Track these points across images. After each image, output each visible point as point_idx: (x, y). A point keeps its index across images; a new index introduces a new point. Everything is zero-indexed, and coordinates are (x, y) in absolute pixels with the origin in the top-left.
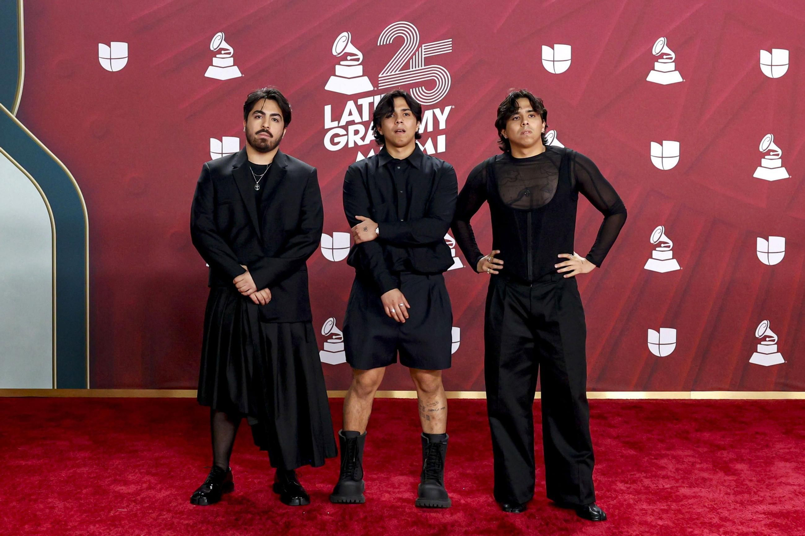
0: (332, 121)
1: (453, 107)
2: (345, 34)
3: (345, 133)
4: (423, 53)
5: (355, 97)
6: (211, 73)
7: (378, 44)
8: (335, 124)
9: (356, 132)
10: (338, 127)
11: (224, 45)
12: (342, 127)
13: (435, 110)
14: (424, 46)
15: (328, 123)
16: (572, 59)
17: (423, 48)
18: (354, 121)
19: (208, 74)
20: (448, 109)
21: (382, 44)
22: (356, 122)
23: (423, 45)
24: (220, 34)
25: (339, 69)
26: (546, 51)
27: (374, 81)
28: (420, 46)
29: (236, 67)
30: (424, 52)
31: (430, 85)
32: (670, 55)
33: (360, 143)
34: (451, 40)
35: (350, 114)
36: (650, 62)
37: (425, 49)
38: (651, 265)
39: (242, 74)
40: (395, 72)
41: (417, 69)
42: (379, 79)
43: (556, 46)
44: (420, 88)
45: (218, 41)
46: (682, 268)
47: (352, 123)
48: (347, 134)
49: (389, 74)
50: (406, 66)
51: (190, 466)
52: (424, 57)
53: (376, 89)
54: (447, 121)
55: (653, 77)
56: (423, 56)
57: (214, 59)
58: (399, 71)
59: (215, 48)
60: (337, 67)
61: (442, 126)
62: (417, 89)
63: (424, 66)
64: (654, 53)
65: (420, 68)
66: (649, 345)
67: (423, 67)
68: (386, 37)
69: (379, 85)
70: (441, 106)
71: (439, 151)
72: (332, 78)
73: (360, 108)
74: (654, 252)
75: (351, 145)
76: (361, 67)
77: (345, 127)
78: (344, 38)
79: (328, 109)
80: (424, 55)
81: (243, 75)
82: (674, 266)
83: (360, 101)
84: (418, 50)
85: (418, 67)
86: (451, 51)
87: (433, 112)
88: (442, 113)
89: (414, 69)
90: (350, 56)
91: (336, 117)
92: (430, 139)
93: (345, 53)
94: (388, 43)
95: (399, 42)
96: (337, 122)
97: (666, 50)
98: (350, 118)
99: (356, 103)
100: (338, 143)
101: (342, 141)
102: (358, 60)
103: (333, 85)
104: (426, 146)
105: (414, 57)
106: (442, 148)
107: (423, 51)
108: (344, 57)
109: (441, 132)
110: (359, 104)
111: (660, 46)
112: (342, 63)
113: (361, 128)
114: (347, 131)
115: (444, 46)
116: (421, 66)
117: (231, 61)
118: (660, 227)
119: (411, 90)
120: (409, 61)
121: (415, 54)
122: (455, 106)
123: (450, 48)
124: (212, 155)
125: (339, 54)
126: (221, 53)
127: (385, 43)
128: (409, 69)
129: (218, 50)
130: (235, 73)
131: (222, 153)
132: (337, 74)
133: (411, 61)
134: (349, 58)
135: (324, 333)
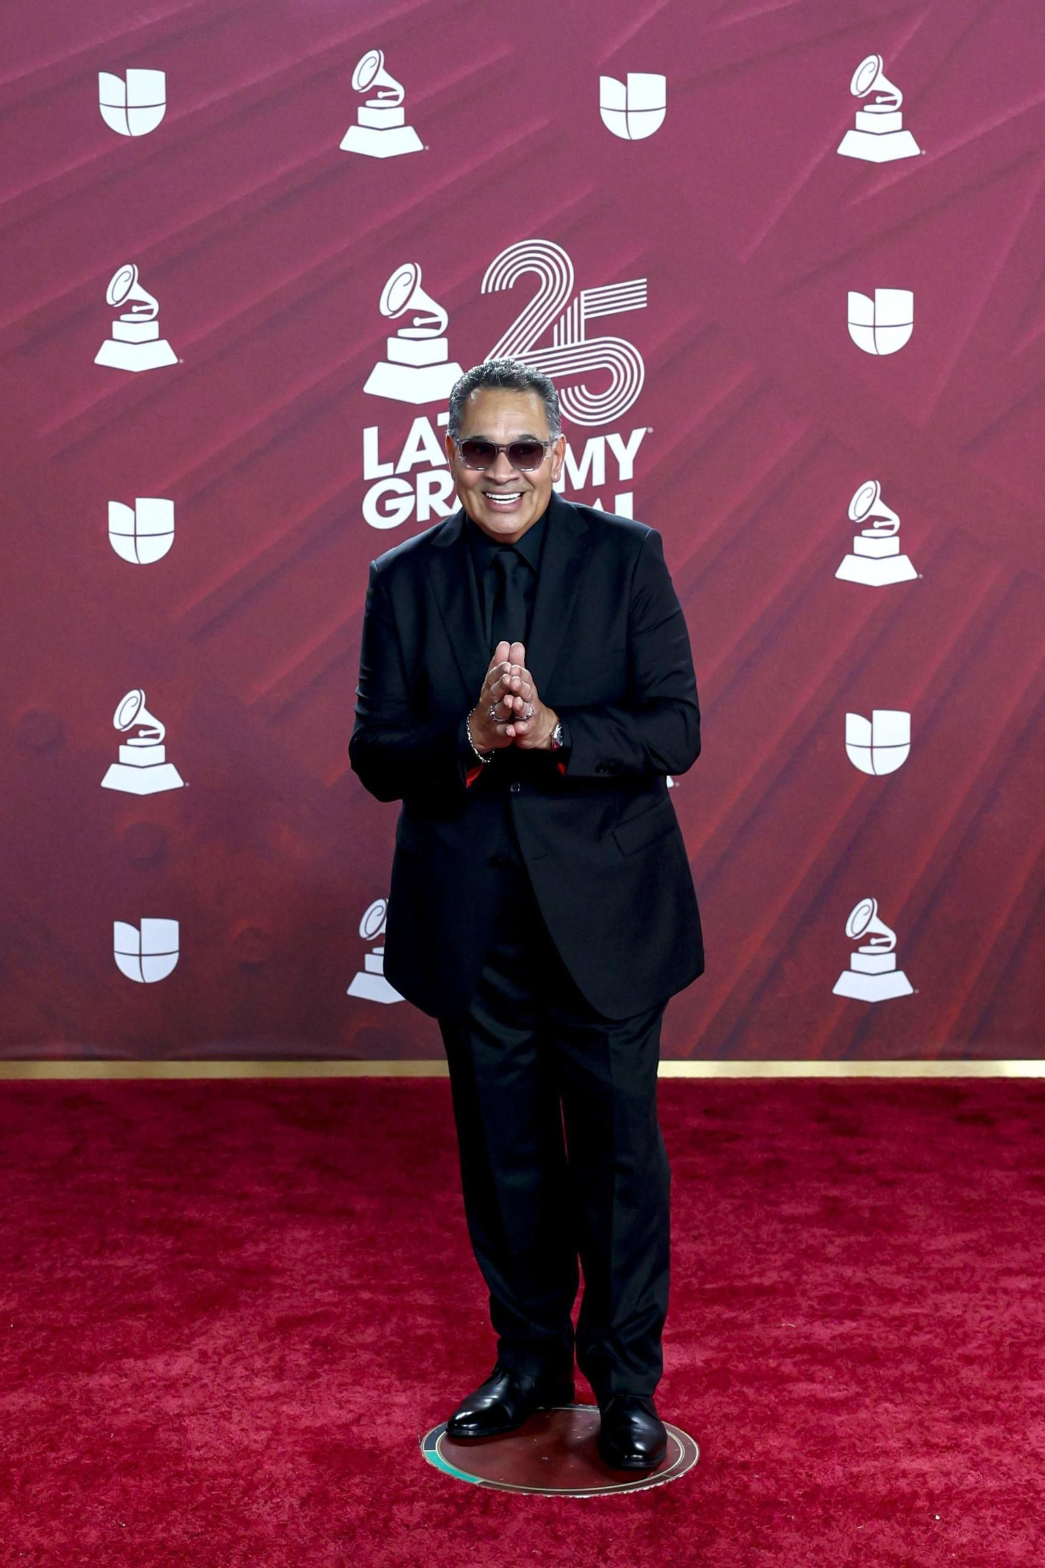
0: (382, 461)
1: (651, 430)
2: (408, 267)
3: (410, 489)
4: (583, 311)
5: (430, 410)
6: (109, 355)
7: (483, 291)
8: (388, 469)
9: (435, 488)
10: (394, 476)
11: (138, 293)
12: (402, 476)
13: (609, 438)
14: (586, 295)
15: (372, 467)
16: (915, 323)
17: (583, 298)
18: (428, 462)
19: (100, 359)
20: (638, 435)
21: (490, 290)
22: (434, 464)
23: (583, 293)
24: (128, 268)
25: (395, 347)
28: (575, 294)
29: (164, 343)
30: (586, 308)
31: (598, 381)
33: (443, 511)
34: (645, 280)
35: (421, 446)
37: (586, 301)
39: (178, 356)
40: (521, 352)
41: (569, 345)
43: (880, 293)
44: (576, 389)
45: (123, 285)
47: (425, 466)
48: (414, 493)
49: (506, 357)
50: (546, 340)
51: (64, 1240)
52: (586, 320)
54: (637, 462)
56: (583, 318)
57: (115, 324)
58: (531, 350)
59: (118, 299)
60: (391, 341)
61: (626, 473)
62: (570, 390)
63: (586, 339)
65: (576, 343)
67: (583, 342)
68: (500, 273)
70: (623, 427)
72: (380, 367)
73: (442, 434)
75: (423, 515)
76: (444, 341)
77: (410, 477)
78: (406, 278)
79: (371, 436)
80: (586, 314)
81: (181, 361)
83: (443, 419)
84: (570, 303)
86: (645, 305)
87: (607, 444)
88: (626, 442)
89: (563, 346)
90: (421, 317)
92: (599, 501)
93: (409, 311)
94: (504, 287)
95: (528, 285)
96: (391, 465)
98: (421, 457)
99: (433, 422)
100: (394, 512)
101: (403, 508)
102: (437, 326)
103: (383, 382)
105: (562, 320)
107: (583, 305)
108: (407, 320)
109: (624, 487)
110: (440, 423)
112: (401, 332)
113: (446, 480)
114: (414, 484)
115: (631, 295)
116: (579, 340)
117: (153, 329)
120: (550, 328)
121: (564, 311)
122: (653, 428)
123: (645, 299)
124: (113, 539)
125: (395, 312)
126: (130, 312)
127: (497, 289)
128: (552, 346)
129: (122, 306)
130: (163, 355)
131: (135, 536)
132: (390, 357)
133: (556, 328)
134: (417, 321)
135: (367, 933)
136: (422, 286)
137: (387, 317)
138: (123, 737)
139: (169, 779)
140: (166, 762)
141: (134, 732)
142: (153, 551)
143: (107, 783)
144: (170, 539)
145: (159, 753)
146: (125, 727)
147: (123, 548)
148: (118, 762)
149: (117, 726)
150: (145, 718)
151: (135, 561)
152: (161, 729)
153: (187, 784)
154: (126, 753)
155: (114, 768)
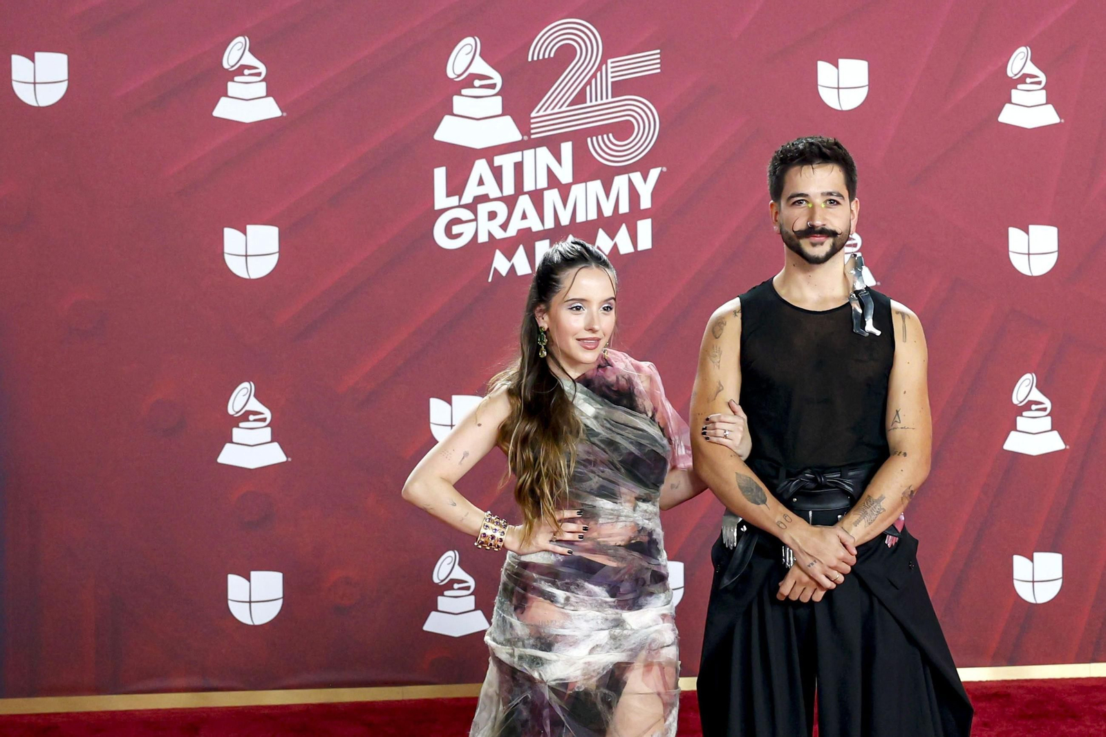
0: (449, 194)
1: (665, 169)
2: (469, 40)
3: (472, 217)
4: (610, 75)
5: (489, 153)
6: (224, 109)
7: (530, 59)
8: (454, 200)
9: (492, 215)
10: (459, 206)
11: (249, 59)
12: (466, 206)
13: (632, 175)
14: (612, 63)
15: (441, 199)
16: (869, 85)
17: (610, 65)
18: (487, 195)
19: (217, 112)
20: (654, 173)
21: (535, 58)
22: (491, 197)
23: (609, 61)
24: (240, 39)
25: (459, 103)
26: (824, 70)
27: (523, 124)
28: (603, 62)
29: (271, 99)
30: (612, 72)
31: (622, 130)
32: (1036, 77)
33: (499, 234)
34: (658, 51)
35: (481, 183)
36: (1003, 88)
37: (612, 67)
38: (1015, 443)
39: (282, 110)
40: (560, 107)
41: (599, 102)
42: (532, 121)
43: (842, 62)
44: (605, 136)
45: (237, 52)
46: (1068, 447)
47: (484, 198)
48: (476, 220)
49: (549, 112)
50: (580, 98)
52: (613, 83)
53: (526, 138)
54: (654, 194)
55: (1008, 115)
56: (610, 80)
57: (230, 84)
58: (568, 106)
59: (232, 64)
60: (456, 99)
61: (646, 203)
62: (600, 137)
63: (613, 96)
64: (1010, 74)
65: (605, 101)
66: (1016, 584)
67: (610, 100)
68: (542, 46)
69: (533, 131)
70: (643, 167)
71: (640, 248)
72: (447, 119)
73: (497, 173)
74: (1019, 419)
75: (483, 238)
76: (499, 99)
77: (472, 207)
78: (468, 49)
79: (440, 174)
80: (612, 77)
81: (285, 114)
82: (1054, 443)
83: (498, 160)
84: (599, 68)
85: (602, 99)
86: (659, 71)
87: (630, 181)
88: (645, 178)
89: (594, 103)
90: (480, 80)
91: (455, 188)
92: (624, 227)
93: (471, 74)
94: (546, 56)
95: (566, 55)
96: (457, 198)
97: (1031, 69)
98: (481, 191)
99: (491, 163)
100: (459, 235)
101: (467, 231)
102: (493, 86)
103: (449, 131)
104: (617, 239)
105: (593, 81)
106: (645, 242)
107: (610, 70)
108: (469, 81)
109: (644, 214)
110: (496, 164)
111: (1020, 61)
112: (464, 92)
113: (501, 209)
114: (476, 214)
115: (647, 63)
116: (607, 98)
117: (261, 88)
118: (1028, 376)
119: (589, 140)
120: (584, 89)
121: (594, 76)
122: (668, 169)
123: (659, 66)
124: (228, 259)
125: (459, 76)
126: (243, 74)
127: (541, 57)
128: (585, 102)
129: (236, 69)
130: (269, 110)
131: (246, 256)
132: (455, 111)
133: (588, 88)
134: (477, 83)
135: (438, 578)
136: (482, 55)
137: (452, 80)
138: (236, 421)
139: (274, 455)
140: (272, 441)
141: (245, 416)
142: (261, 268)
143: (222, 459)
144: (276, 257)
145: (267, 434)
146: (237, 413)
147: (236, 266)
148: (232, 442)
149: (231, 412)
150: (255, 405)
151: (246, 276)
152: (267, 414)
153: (290, 459)
154: (237, 434)
155: (228, 446)
